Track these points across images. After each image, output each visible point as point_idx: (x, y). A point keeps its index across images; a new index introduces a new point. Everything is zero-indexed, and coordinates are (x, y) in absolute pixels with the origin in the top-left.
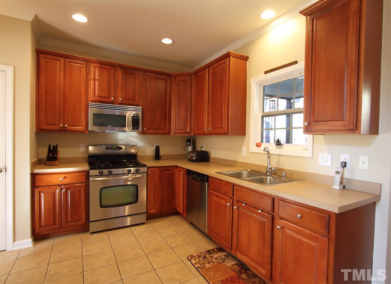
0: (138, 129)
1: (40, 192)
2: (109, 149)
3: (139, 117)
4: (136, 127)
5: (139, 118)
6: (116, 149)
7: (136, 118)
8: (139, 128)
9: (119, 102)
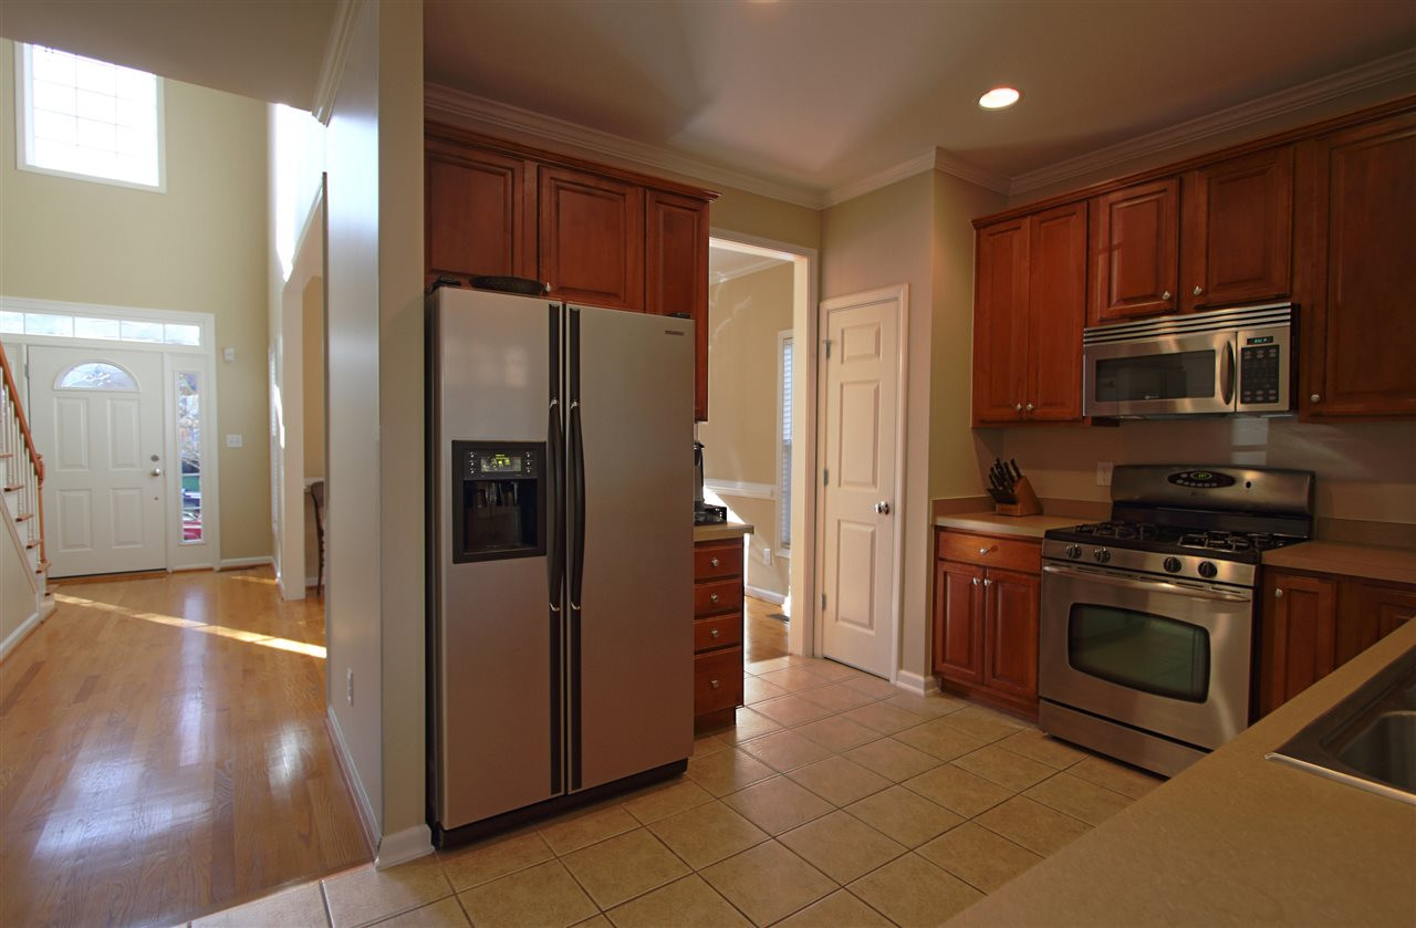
0: (1272, 398)
1: (945, 574)
2: (1180, 481)
3: (1277, 347)
4: (1260, 392)
5: (1278, 352)
6: (1210, 481)
7: (1260, 356)
8: (1277, 395)
9: (1196, 303)
